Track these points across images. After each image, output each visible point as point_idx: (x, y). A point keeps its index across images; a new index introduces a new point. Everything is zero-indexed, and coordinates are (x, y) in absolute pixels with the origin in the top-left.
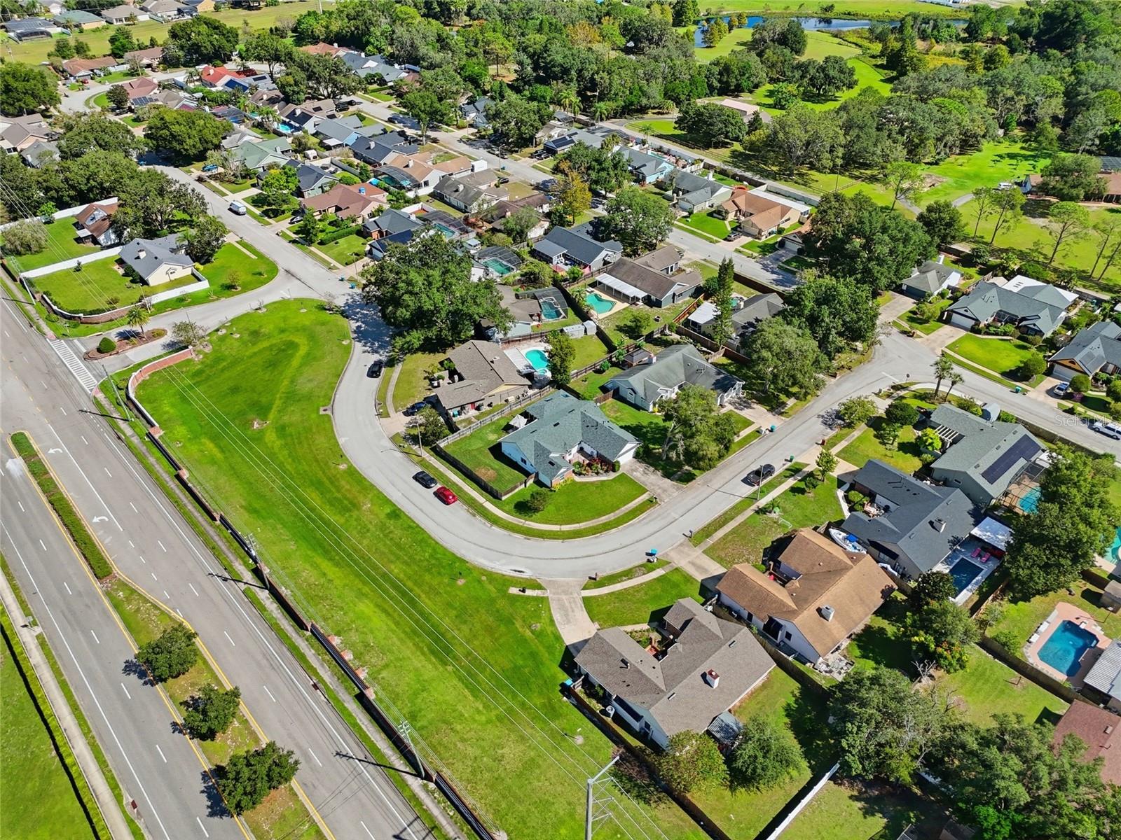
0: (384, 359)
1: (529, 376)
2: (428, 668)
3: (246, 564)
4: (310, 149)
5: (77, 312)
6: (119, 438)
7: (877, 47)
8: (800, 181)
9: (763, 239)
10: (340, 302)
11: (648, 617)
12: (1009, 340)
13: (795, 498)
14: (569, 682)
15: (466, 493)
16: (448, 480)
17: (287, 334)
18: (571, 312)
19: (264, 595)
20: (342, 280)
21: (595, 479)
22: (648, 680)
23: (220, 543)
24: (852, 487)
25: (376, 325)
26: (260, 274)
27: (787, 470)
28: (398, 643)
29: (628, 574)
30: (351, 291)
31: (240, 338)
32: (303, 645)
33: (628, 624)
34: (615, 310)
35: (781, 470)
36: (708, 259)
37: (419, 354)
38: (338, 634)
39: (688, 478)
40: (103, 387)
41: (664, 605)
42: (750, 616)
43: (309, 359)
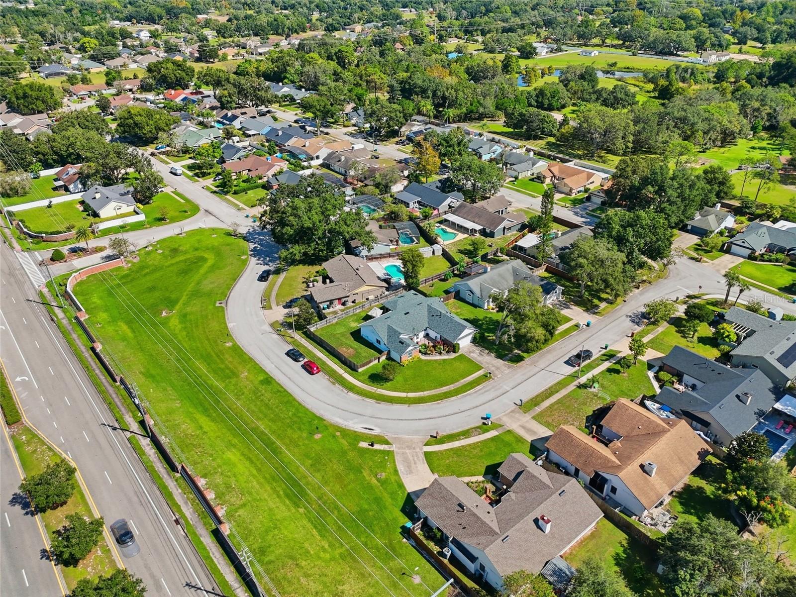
0: (272, 269)
1: (387, 281)
2: (282, 509)
3: (135, 417)
4: (235, 136)
5: (41, 233)
6: (52, 320)
7: (651, 86)
8: (600, 160)
9: (574, 195)
10: (243, 230)
11: (483, 470)
12: (781, 266)
13: (612, 377)
14: (409, 525)
15: (328, 366)
16: (315, 356)
17: (199, 251)
18: (422, 239)
19: (145, 443)
20: (247, 216)
21: (438, 357)
22: (483, 523)
23: (117, 400)
24: (661, 369)
25: (269, 246)
26: (186, 212)
27: (604, 355)
28: (257, 486)
29: (466, 434)
30: (253, 224)
31: (163, 253)
32: (171, 485)
33: (465, 476)
34: (457, 238)
35: (597, 356)
36: (531, 207)
37: (301, 266)
38: (205, 476)
39: (518, 359)
40: (49, 285)
41: (497, 460)
42: (577, 471)
43: (213, 268)
